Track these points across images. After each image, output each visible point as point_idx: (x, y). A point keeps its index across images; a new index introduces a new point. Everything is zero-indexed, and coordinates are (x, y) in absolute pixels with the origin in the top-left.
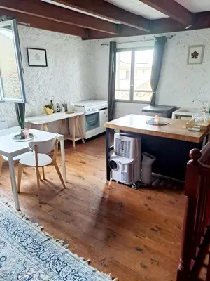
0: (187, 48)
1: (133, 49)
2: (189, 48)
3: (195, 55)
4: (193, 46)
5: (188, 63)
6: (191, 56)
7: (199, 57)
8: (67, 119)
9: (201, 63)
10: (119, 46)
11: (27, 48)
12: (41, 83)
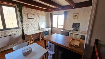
0: (73, 14)
1: (58, 15)
2: (74, 14)
3: (76, 16)
4: (75, 14)
5: (74, 18)
6: (74, 16)
7: (77, 16)
8: (40, 33)
9: (78, 18)
10: (53, 14)
11: (28, 14)
12: (32, 23)
